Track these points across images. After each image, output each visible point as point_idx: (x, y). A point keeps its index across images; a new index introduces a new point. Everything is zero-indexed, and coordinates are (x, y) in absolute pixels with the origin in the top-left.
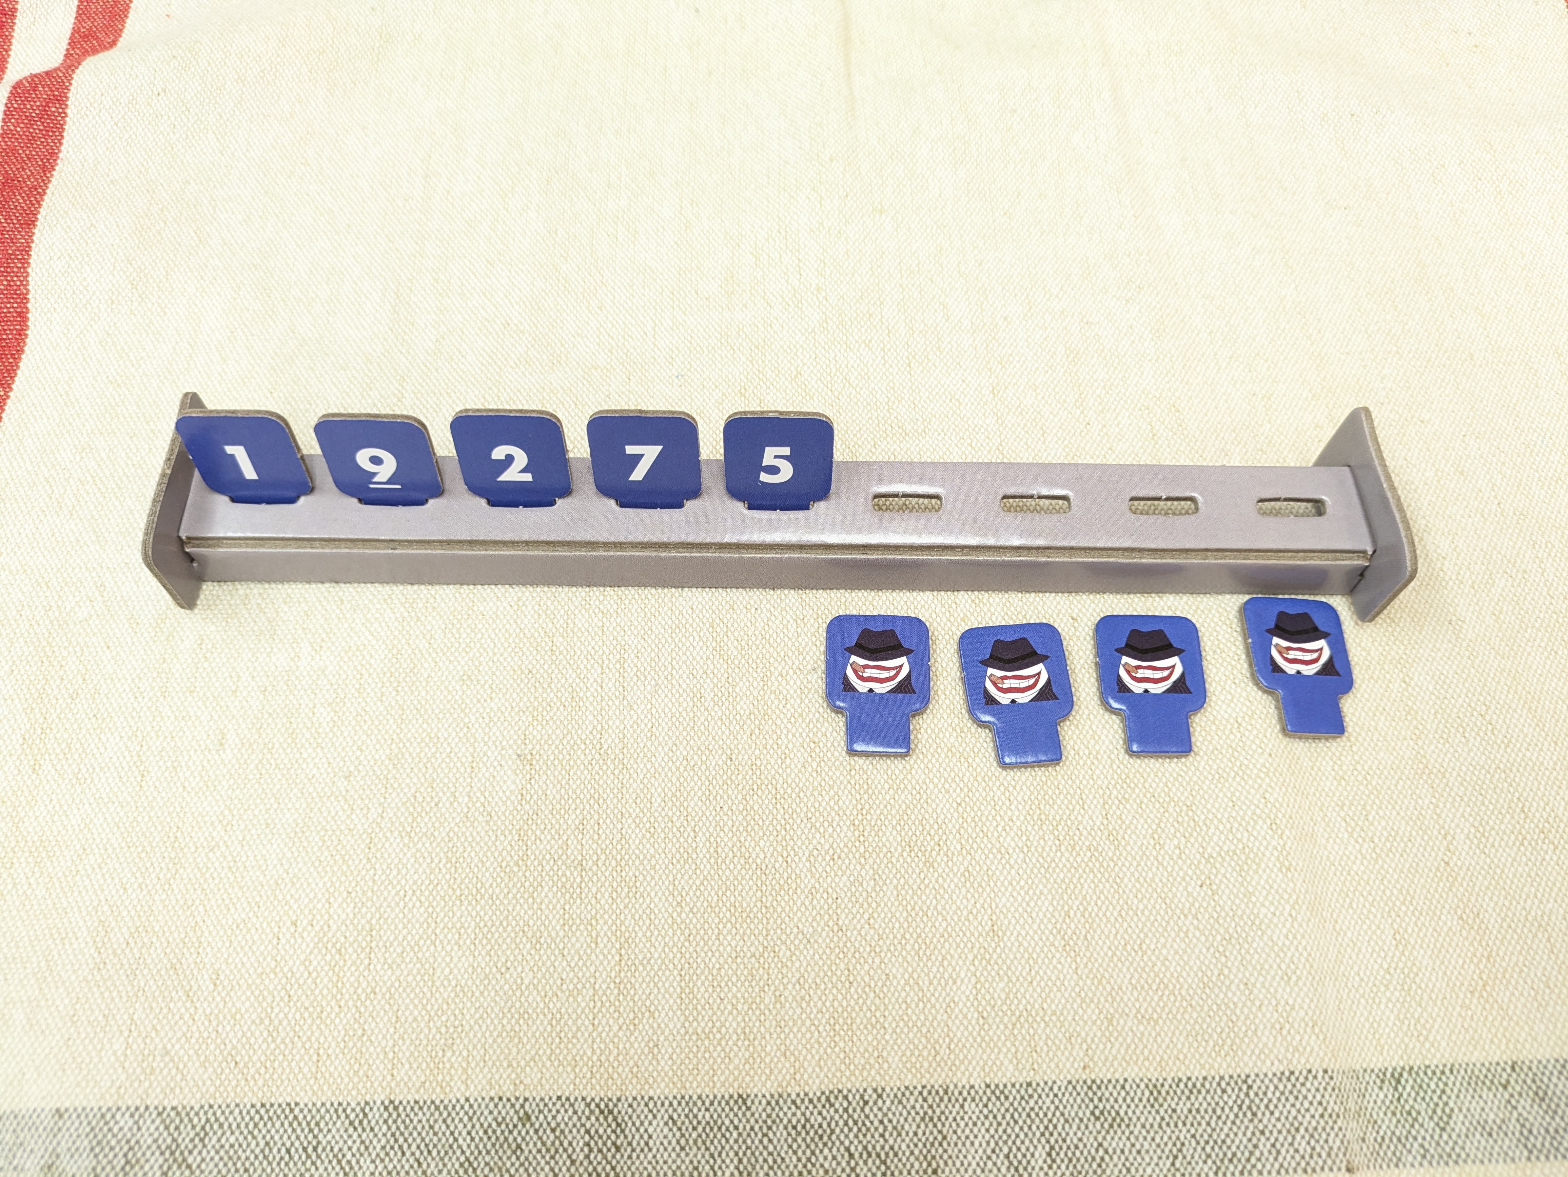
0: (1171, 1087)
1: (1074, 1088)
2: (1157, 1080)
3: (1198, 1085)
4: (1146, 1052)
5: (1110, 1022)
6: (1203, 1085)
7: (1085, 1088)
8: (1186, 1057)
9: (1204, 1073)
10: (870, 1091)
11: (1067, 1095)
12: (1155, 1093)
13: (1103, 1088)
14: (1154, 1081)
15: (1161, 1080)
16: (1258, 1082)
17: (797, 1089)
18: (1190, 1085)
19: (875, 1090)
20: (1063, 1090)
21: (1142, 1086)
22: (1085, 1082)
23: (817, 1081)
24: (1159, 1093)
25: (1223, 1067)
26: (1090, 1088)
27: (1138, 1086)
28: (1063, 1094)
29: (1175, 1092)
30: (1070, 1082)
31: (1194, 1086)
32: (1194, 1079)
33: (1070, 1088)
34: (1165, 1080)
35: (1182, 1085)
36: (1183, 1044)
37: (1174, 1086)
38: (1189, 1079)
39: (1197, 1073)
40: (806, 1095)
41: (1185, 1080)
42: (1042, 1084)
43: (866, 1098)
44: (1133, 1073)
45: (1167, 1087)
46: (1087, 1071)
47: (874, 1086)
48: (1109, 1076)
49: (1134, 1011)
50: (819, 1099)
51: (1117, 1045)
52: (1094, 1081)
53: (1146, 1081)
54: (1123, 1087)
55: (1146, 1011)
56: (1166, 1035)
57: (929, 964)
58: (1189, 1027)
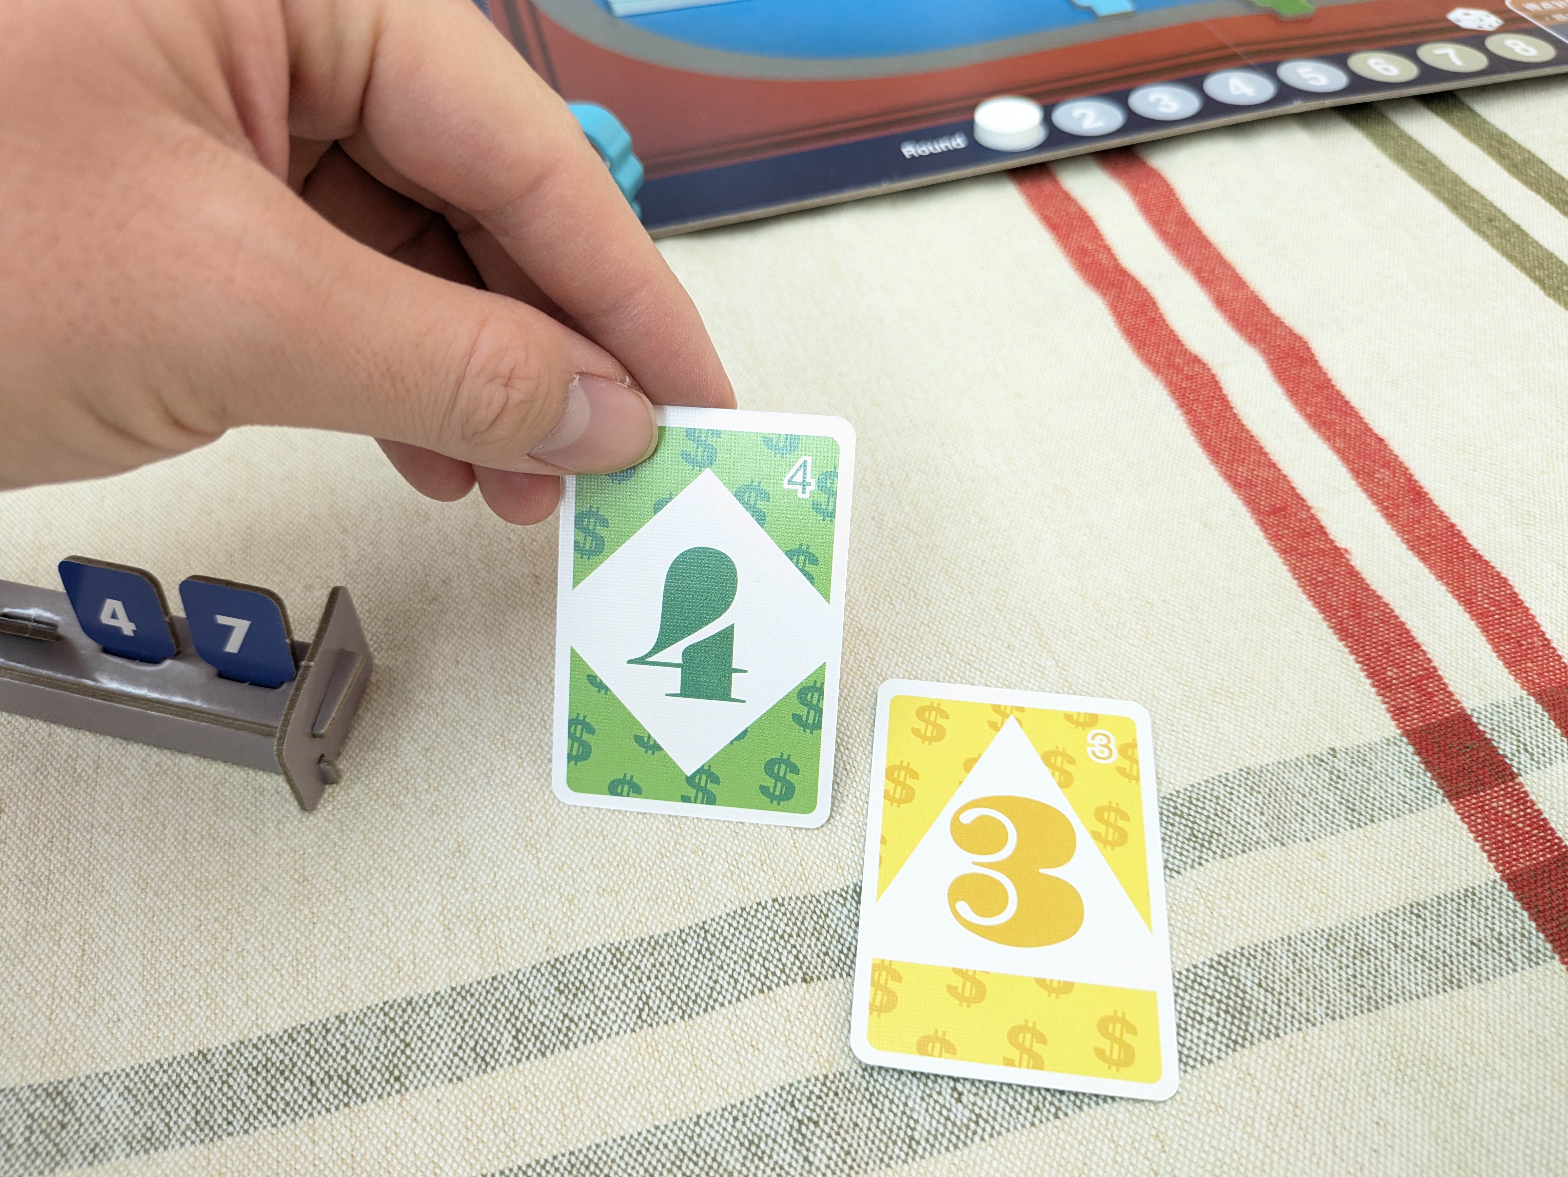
0: (634, 947)
1: (539, 970)
2: (620, 943)
3: (661, 942)
4: (608, 921)
5: (571, 902)
6: (665, 941)
7: (549, 968)
8: (647, 919)
9: (666, 930)
10: (332, 1019)
11: (532, 979)
12: (618, 955)
13: (566, 963)
14: (616, 945)
15: (624, 943)
16: (715, 925)
17: (259, 1033)
18: (653, 943)
19: (337, 1017)
20: (528, 975)
21: (604, 951)
22: (548, 962)
23: (280, 1022)
24: (622, 954)
25: (684, 920)
26: (553, 966)
27: (600, 952)
28: (528, 980)
29: (638, 951)
30: (533, 967)
31: (657, 942)
32: (656, 937)
33: (535, 972)
34: (628, 942)
35: (645, 945)
36: (644, 909)
37: (637, 947)
38: (651, 937)
39: (658, 931)
40: (268, 1036)
41: (647, 939)
42: (507, 976)
43: (329, 1026)
44: (595, 942)
45: (630, 947)
46: (551, 952)
47: (337, 1013)
48: (571, 951)
49: (595, 887)
50: (281, 1038)
51: (578, 922)
52: (556, 960)
53: (608, 946)
54: (585, 957)
55: (607, 885)
56: (627, 902)
57: (395, 892)
58: (649, 894)
